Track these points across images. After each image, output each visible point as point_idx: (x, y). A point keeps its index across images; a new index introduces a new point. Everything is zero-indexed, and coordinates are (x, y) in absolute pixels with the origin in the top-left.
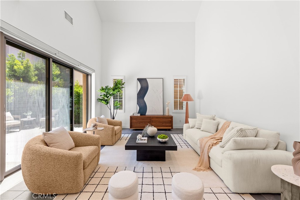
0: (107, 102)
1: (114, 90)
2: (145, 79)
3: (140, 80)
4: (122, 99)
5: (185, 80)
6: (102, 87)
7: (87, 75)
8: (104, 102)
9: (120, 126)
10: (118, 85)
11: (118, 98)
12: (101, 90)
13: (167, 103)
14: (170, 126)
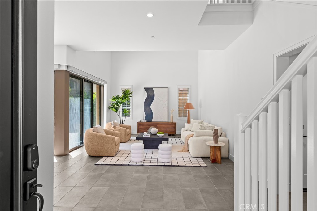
0: (117, 110)
1: (123, 99)
2: (152, 88)
3: (146, 89)
4: (130, 107)
5: (189, 89)
6: (113, 97)
7: (100, 86)
8: (115, 109)
9: (129, 129)
10: (127, 95)
11: (126, 106)
12: (113, 99)
13: (171, 111)
14: (173, 132)
